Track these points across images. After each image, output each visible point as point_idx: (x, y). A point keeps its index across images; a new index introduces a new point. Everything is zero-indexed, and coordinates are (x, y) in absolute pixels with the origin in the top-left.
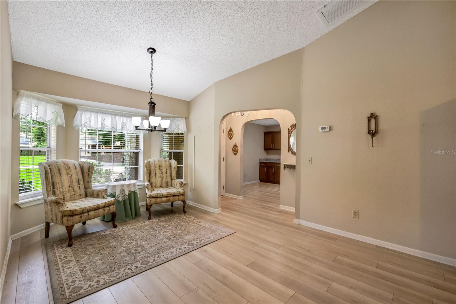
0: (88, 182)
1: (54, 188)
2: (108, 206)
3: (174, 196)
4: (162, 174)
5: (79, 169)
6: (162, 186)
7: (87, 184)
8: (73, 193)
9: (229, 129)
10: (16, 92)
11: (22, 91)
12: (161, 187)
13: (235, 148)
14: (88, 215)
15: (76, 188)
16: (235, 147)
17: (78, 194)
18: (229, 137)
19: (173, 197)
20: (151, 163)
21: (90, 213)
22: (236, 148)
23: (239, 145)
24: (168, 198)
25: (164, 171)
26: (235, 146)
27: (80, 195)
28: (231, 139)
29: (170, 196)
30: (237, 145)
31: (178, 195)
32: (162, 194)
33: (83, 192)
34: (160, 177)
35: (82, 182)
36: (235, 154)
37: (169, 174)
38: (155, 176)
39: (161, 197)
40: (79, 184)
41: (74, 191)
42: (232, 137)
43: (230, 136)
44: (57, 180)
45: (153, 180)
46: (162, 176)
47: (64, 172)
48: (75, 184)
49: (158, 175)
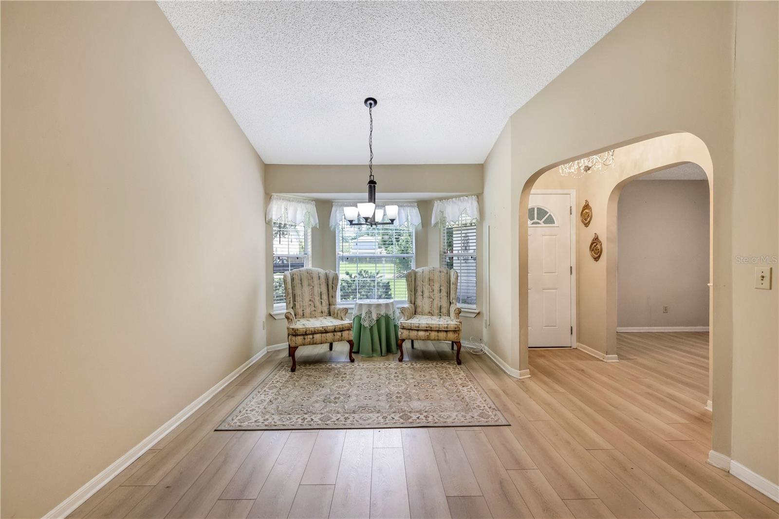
0: (332, 297)
1: (294, 300)
2: (341, 331)
3: (438, 331)
4: (432, 293)
5: (323, 280)
6: (432, 312)
7: (331, 299)
8: (314, 309)
9: (584, 204)
10: (268, 197)
11: (275, 195)
12: (431, 314)
13: (595, 246)
14: (313, 338)
15: (318, 304)
16: (595, 244)
17: (320, 311)
18: (583, 222)
19: (436, 333)
20: (418, 275)
21: (315, 336)
22: (598, 246)
23: (603, 238)
24: (427, 334)
25: (436, 288)
26: (596, 240)
27: (322, 312)
28: (587, 225)
29: (431, 331)
30: (599, 238)
31: (446, 331)
32: (417, 325)
33: (325, 309)
34: (430, 297)
35: (325, 297)
36: (597, 259)
37: (444, 293)
38: (422, 295)
39: (418, 330)
40: (321, 299)
41: (315, 307)
42: (589, 222)
43: (586, 220)
44: (298, 292)
45: (419, 302)
46: (432, 296)
47: (305, 283)
48: (317, 298)
49: (426, 294)
